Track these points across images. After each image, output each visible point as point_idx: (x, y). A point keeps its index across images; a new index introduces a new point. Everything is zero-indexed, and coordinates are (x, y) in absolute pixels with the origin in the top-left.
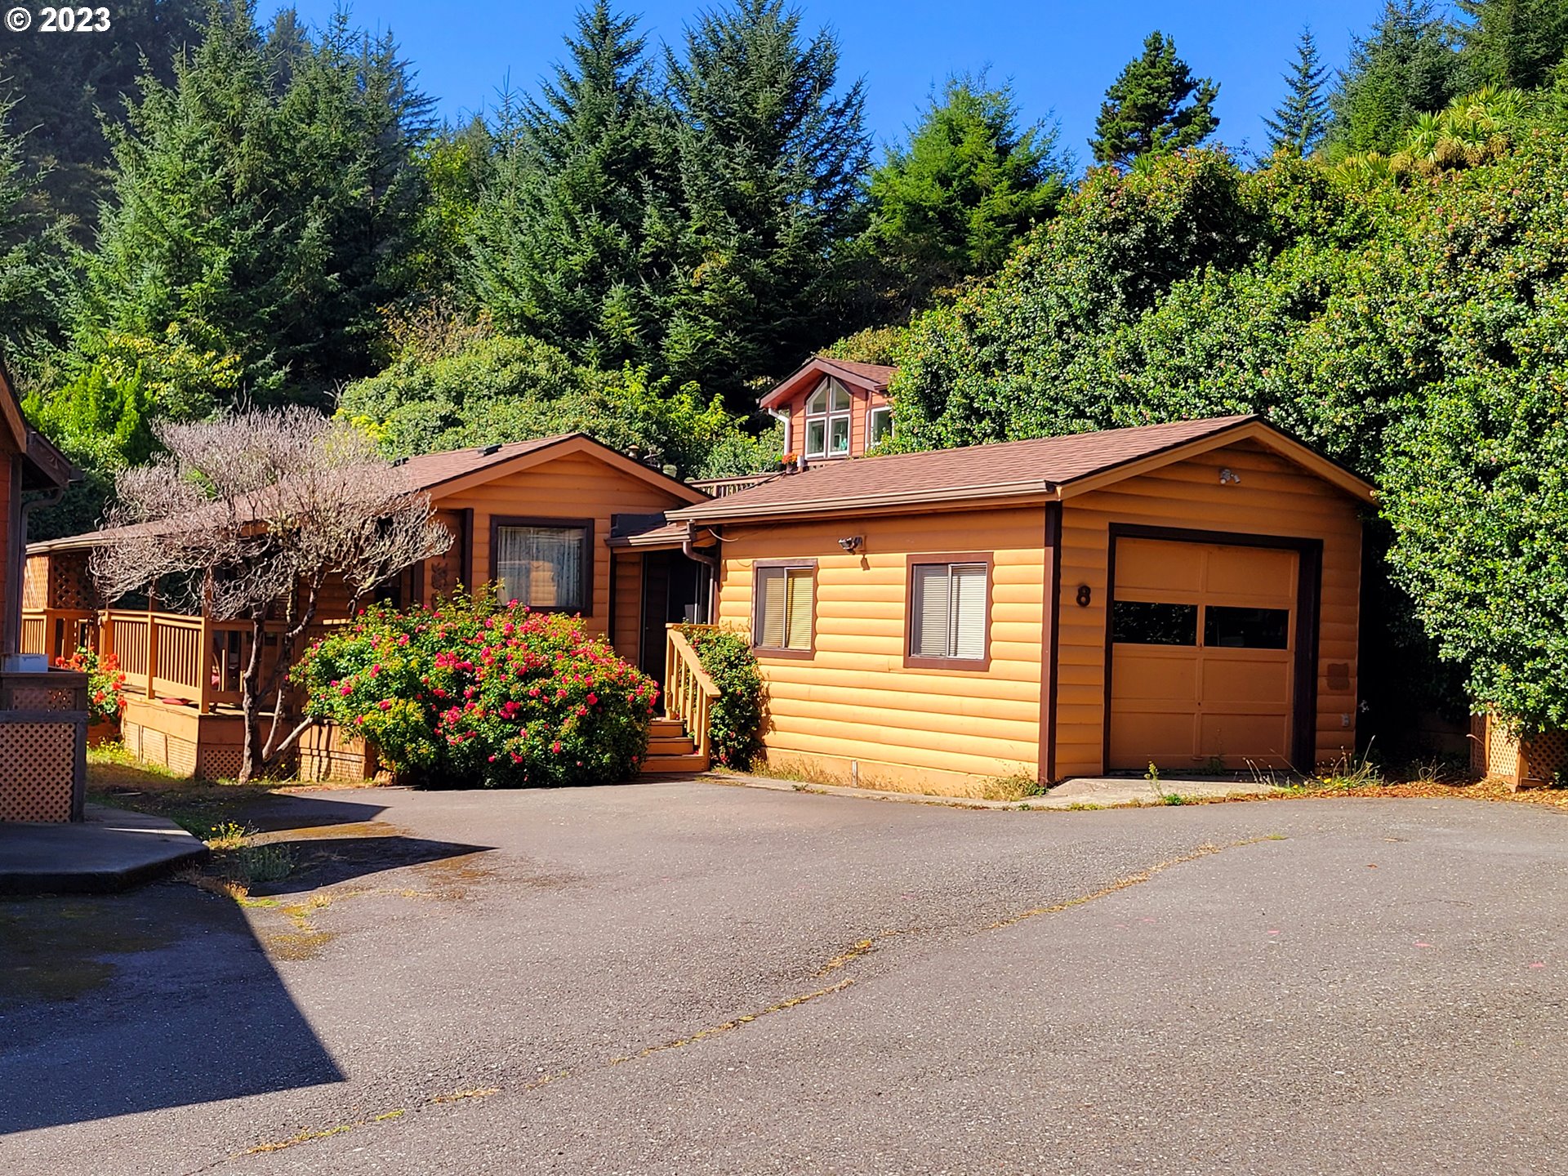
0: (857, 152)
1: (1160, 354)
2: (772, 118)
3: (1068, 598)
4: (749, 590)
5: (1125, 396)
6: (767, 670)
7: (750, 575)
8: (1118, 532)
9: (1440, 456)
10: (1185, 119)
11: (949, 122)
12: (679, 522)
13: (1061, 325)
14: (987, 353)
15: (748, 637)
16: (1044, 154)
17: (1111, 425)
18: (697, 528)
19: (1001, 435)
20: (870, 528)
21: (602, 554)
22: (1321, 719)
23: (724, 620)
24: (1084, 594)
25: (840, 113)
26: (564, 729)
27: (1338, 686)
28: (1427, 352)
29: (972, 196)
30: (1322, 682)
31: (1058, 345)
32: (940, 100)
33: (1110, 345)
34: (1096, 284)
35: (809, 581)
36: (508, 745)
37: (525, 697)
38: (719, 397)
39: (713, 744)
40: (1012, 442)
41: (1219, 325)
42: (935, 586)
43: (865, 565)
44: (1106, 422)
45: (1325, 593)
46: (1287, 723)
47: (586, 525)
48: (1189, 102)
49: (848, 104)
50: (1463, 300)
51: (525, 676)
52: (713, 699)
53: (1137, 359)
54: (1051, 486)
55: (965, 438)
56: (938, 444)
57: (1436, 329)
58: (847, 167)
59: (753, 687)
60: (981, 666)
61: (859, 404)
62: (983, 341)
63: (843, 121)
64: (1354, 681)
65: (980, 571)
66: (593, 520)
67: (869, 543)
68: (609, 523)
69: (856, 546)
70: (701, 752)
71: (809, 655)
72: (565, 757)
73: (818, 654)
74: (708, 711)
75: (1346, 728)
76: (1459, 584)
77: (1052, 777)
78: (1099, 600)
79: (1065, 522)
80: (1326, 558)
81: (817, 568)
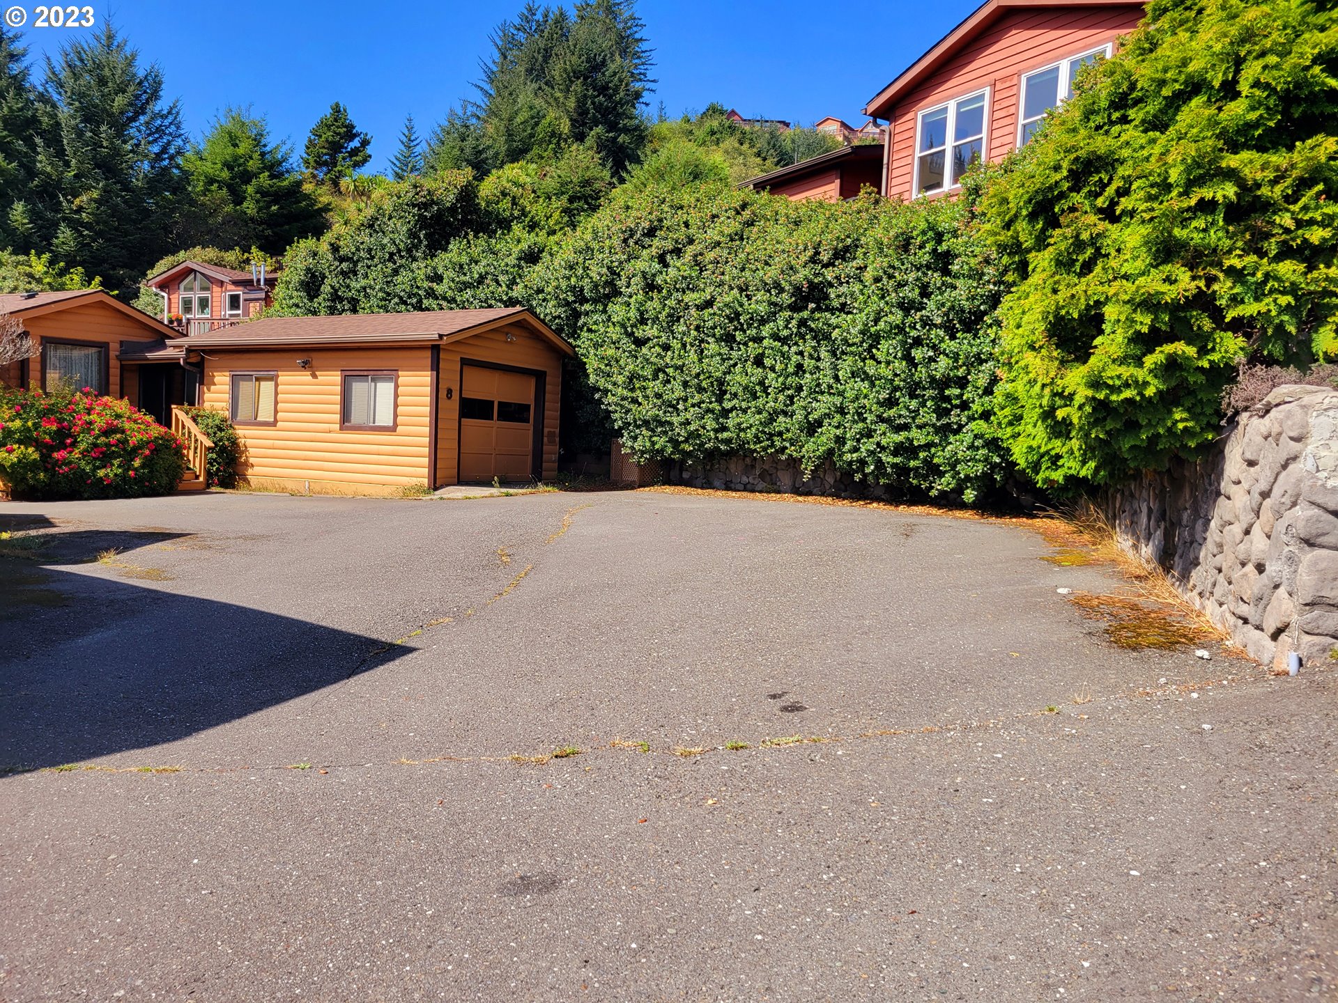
0: (179, 142)
1: (451, 274)
2: (122, 113)
3: (443, 394)
4: (227, 388)
5: (431, 294)
6: (243, 433)
7: (227, 379)
8: (465, 362)
9: (614, 332)
10: (354, 152)
11: (230, 133)
12: (175, 347)
13: (392, 254)
14: (344, 265)
15: (227, 414)
16: (285, 160)
17: (421, 309)
18: (190, 350)
19: (354, 311)
20: (314, 355)
21: (114, 363)
22: (545, 456)
23: (207, 405)
24: (450, 391)
25: (164, 117)
26: (137, 463)
27: (551, 442)
28: (610, 283)
29: (247, 177)
30: (545, 439)
31: (390, 265)
32: (223, 120)
33: (421, 269)
34: (412, 234)
35: (271, 384)
36: (101, 473)
37: (108, 445)
38: (98, 279)
39: (209, 474)
40: (361, 315)
41: (484, 262)
42: (359, 388)
43: (314, 376)
44: (419, 307)
45: (548, 396)
46: (530, 459)
47: (103, 347)
48: (355, 143)
49: (170, 113)
50: (628, 260)
51: (106, 433)
52: (209, 449)
53: (438, 278)
54: (441, 336)
55: (332, 311)
56: (315, 313)
57: (613, 273)
58: (172, 151)
59: (234, 442)
60: (392, 429)
61: (216, 289)
62: (342, 259)
63: (166, 122)
64: (557, 440)
65: (389, 379)
66: (108, 343)
67: (314, 363)
68: (118, 346)
69: (306, 365)
70: (201, 479)
71: (274, 423)
72: (138, 480)
73: (279, 424)
74: (206, 455)
75: (554, 462)
76: (625, 392)
77: (435, 485)
78: (456, 396)
79: (442, 356)
80: (548, 379)
81: (278, 376)
